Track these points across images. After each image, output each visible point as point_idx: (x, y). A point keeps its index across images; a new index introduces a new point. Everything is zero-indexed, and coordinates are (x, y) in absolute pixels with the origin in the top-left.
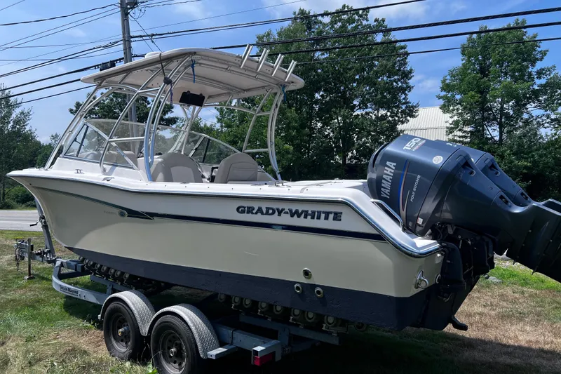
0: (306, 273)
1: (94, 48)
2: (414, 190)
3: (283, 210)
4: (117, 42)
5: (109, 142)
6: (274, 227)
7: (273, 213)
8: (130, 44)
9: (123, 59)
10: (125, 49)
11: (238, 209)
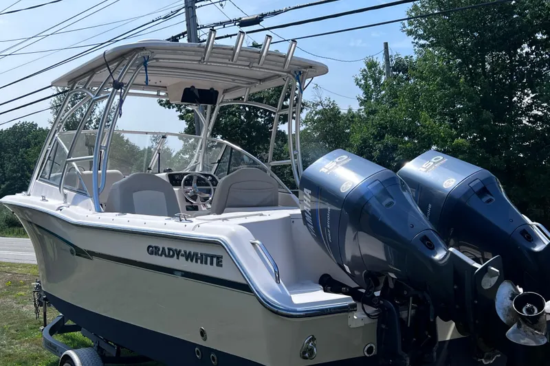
0: (203, 333)
1: (153, 21)
2: (329, 226)
3: (180, 251)
4: (178, 11)
5: (67, 162)
6: (176, 273)
7: (173, 256)
8: (194, 12)
9: (185, 33)
10: (188, 19)
11: (149, 247)
